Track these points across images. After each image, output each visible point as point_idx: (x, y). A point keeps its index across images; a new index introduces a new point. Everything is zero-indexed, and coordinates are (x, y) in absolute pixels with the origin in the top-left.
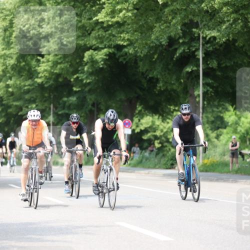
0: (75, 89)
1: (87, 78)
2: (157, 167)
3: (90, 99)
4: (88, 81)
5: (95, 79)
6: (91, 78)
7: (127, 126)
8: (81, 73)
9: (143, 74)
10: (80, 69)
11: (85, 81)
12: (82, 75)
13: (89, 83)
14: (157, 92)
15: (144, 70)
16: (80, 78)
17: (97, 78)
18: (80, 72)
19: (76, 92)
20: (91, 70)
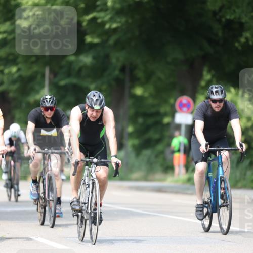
0: (89, 39)
1: (112, 20)
2: (240, 185)
3: (118, 59)
4: (114, 26)
5: (127, 22)
6: (119, 20)
7: (185, 109)
8: (101, 10)
9: (215, 13)
10: (98, 3)
11: (107, 26)
12: (102, 14)
13: (115, 30)
14: (240, 48)
15: (216, 7)
16: (99, 21)
17: (130, 21)
18: (99, 8)
19: (92, 46)
20: (118, 6)
